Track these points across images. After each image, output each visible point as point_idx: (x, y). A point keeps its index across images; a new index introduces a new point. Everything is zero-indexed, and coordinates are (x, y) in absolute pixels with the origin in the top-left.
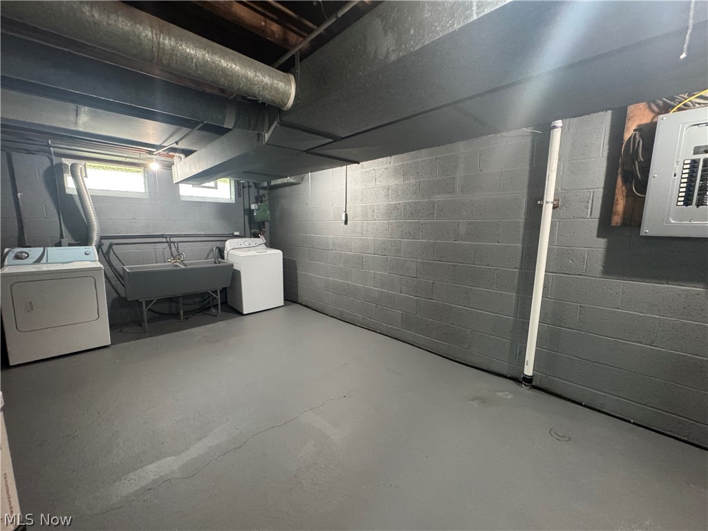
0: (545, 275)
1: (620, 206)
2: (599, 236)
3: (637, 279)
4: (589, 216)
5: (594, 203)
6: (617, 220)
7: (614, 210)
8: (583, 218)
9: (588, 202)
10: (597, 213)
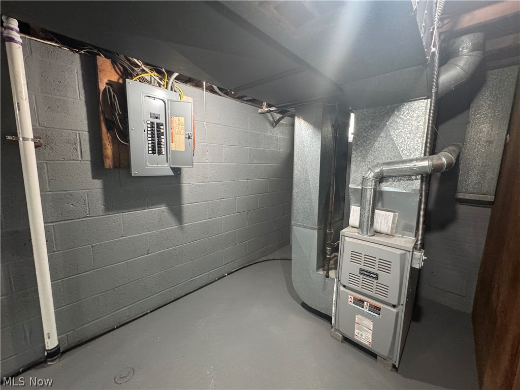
0: (45, 227)
1: (109, 150)
2: (94, 177)
3: (131, 210)
4: (80, 158)
5: (82, 145)
6: (109, 163)
7: (105, 154)
8: (73, 160)
9: (76, 144)
10: (87, 155)
